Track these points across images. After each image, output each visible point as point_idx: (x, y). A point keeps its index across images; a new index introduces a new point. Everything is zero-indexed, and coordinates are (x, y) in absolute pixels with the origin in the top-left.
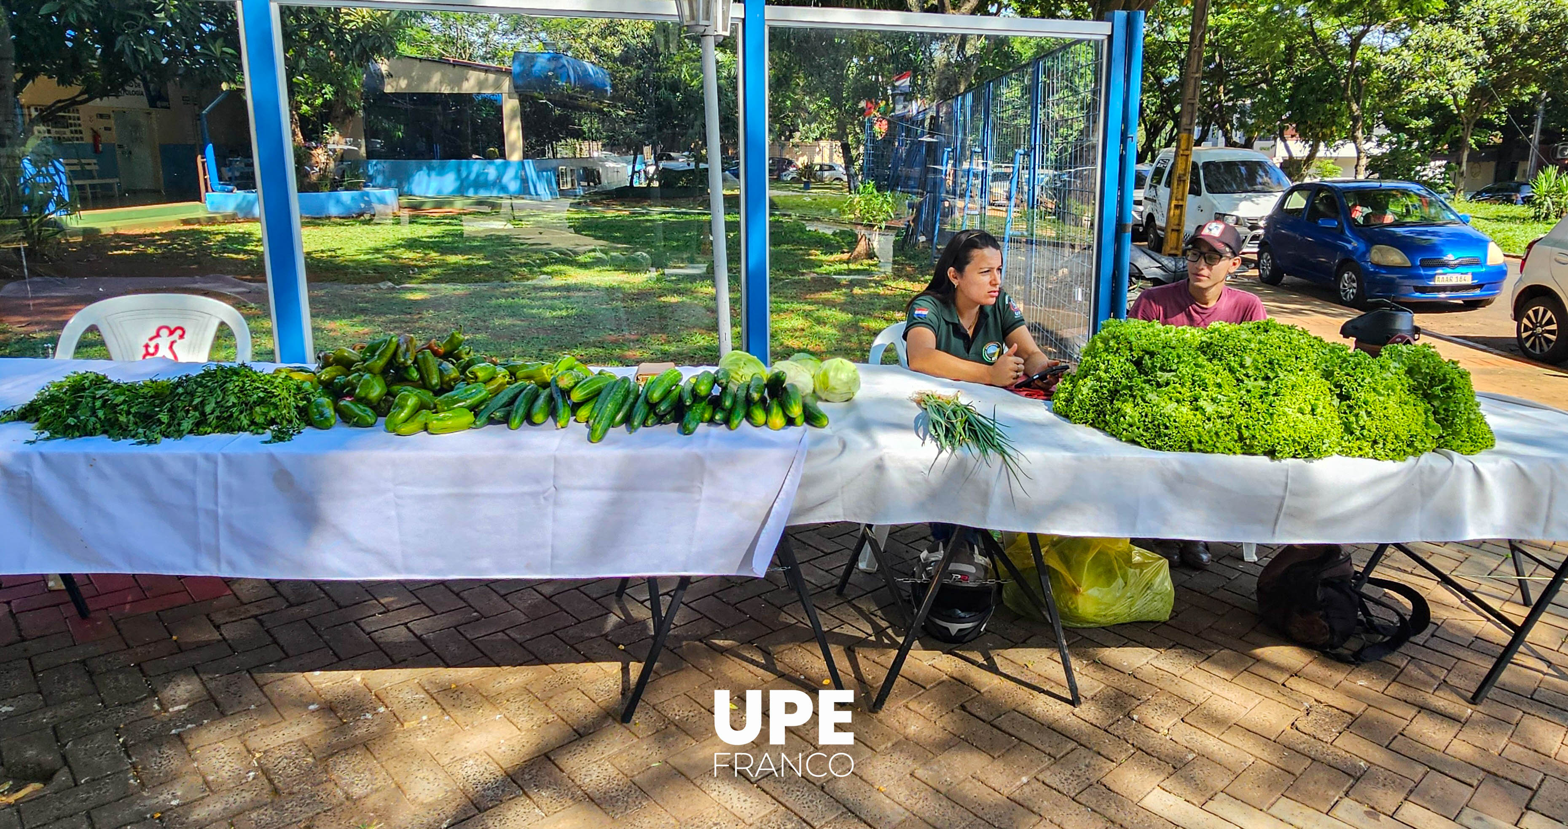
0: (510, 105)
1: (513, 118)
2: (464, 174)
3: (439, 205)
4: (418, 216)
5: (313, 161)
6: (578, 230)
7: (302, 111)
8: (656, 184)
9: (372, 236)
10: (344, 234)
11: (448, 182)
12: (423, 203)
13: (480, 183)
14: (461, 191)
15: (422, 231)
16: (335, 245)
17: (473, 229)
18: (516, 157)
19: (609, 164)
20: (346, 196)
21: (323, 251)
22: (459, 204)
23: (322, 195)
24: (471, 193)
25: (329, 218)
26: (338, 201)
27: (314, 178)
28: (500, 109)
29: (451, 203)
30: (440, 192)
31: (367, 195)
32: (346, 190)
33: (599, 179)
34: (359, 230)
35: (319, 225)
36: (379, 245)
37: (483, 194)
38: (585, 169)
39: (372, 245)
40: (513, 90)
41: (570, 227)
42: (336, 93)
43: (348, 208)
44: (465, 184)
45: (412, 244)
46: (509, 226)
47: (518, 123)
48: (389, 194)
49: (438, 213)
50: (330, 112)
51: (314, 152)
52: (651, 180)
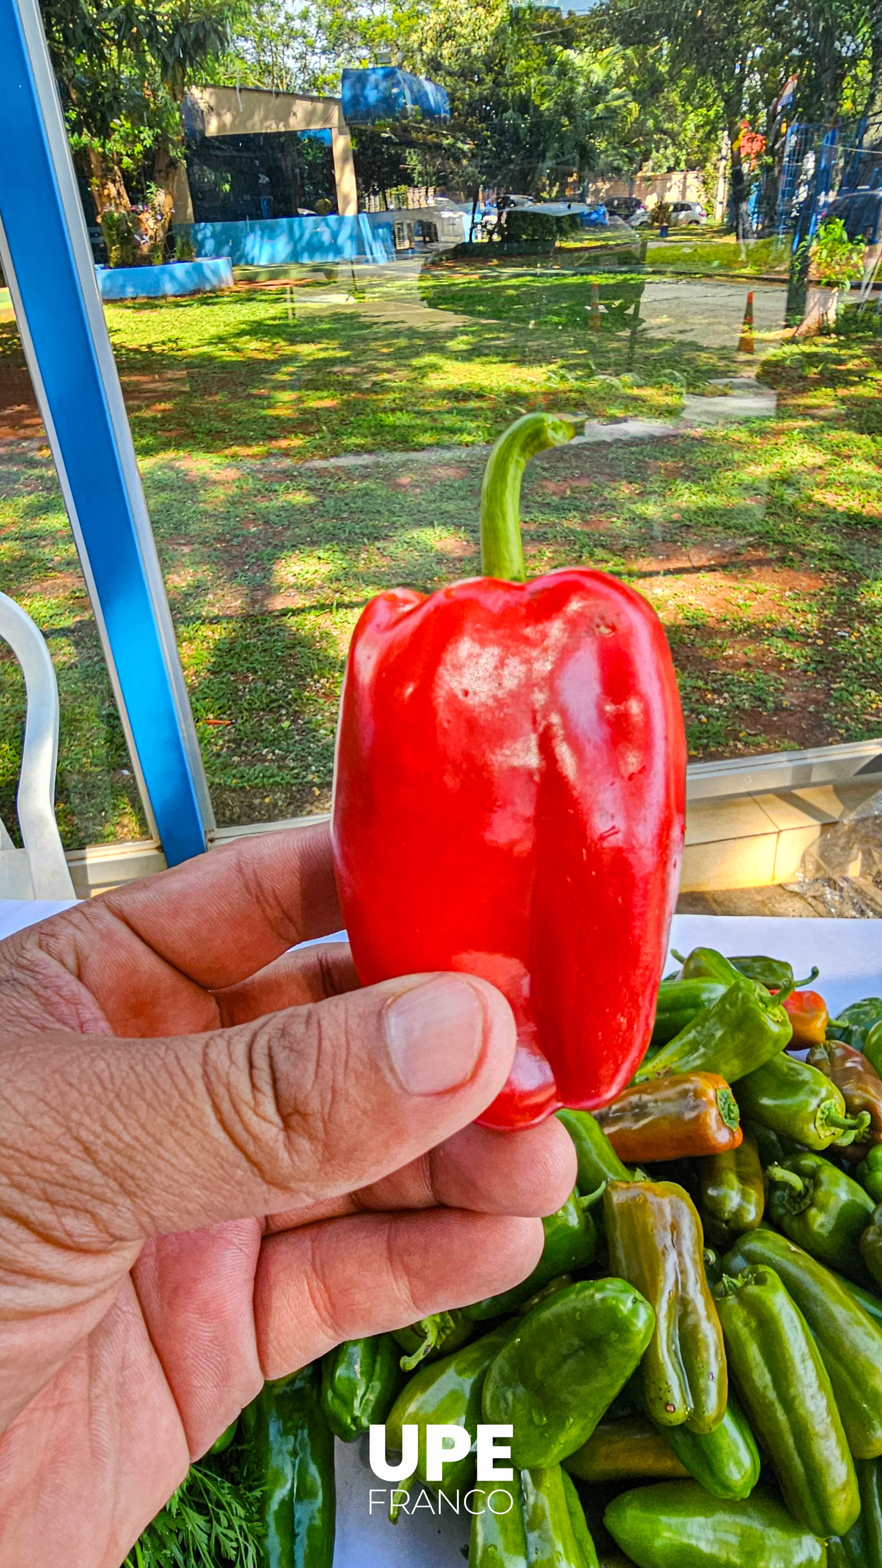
0: (341, 144)
1: (345, 160)
2: (297, 235)
3: (274, 275)
4: (255, 291)
5: (143, 229)
6: (433, 303)
7: (124, 166)
8: (496, 238)
9: (212, 319)
10: (182, 318)
11: (282, 247)
12: (257, 274)
13: (315, 247)
14: (295, 256)
15: (262, 311)
16: (175, 334)
17: (316, 306)
18: (351, 211)
19: (445, 214)
20: (179, 269)
21: (163, 343)
22: (295, 273)
23: (156, 269)
24: (306, 260)
25: (164, 297)
26: (173, 277)
27: (145, 249)
28: (330, 151)
29: (286, 272)
30: (272, 259)
31: (200, 265)
32: (179, 261)
33: (436, 234)
34: (198, 312)
35: (156, 307)
36: (222, 330)
37: (318, 260)
38: (421, 223)
39: (213, 331)
40: (344, 123)
41: (423, 299)
42: (156, 138)
43: (182, 285)
44: (299, 247)
45: (257, 329)
46: (352, 301)
47: (350, 168)
48: (222, 263)
49: (275, 286)
50: (153, 166)
51: (141, 217)
52: (490, 233)
